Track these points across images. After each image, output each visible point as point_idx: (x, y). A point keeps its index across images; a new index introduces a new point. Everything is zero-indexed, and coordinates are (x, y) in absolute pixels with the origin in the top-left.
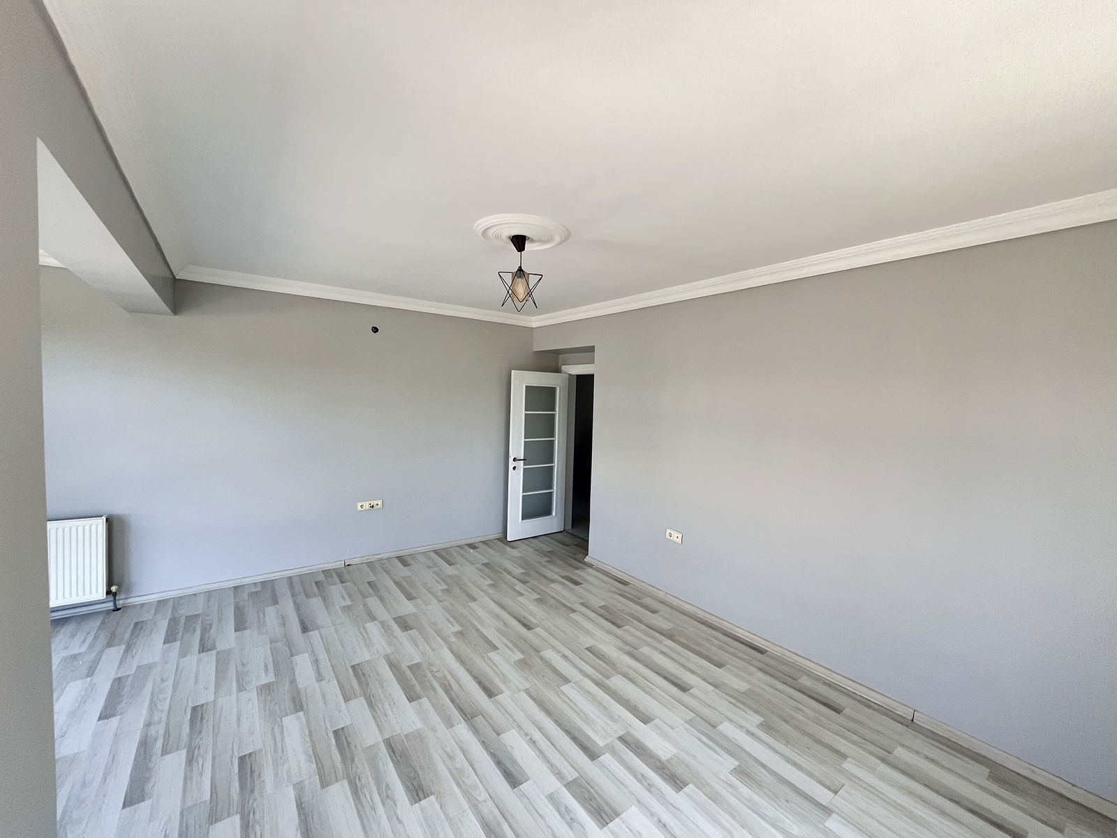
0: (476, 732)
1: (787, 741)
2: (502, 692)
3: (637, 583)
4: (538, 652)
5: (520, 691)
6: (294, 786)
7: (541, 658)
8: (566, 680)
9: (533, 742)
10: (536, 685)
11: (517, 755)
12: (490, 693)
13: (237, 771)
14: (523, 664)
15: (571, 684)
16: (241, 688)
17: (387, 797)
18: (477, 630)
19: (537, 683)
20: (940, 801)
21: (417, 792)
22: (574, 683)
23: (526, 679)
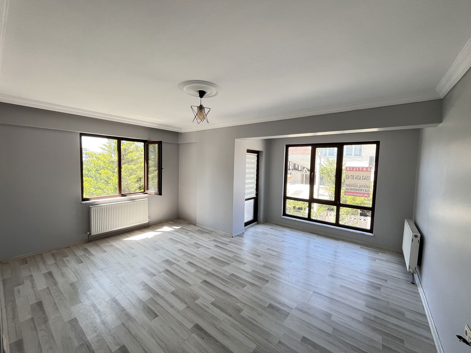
0: (204, 270)
2: (201, 283)
4: (188, 306)
5: (193, 285)
7: (186, 303)
8: (173, 293)
9: (186, 270)
10: (187, 288)
11: (190, 267)
12: (205, 282)
14: (195, 297)
15: (170, 292)
18: (230, 316)
19: (186, 289)
22: (169, 292)
23: (192, 290)
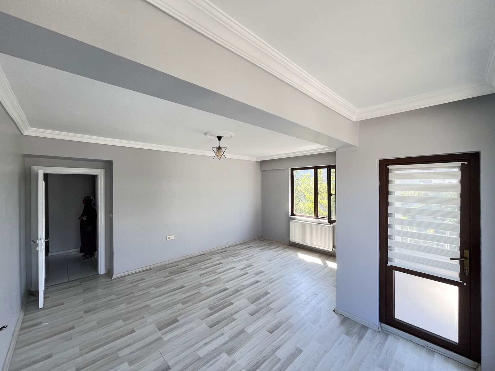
1: (238, 256)
3: (153, 266)
6: (275, 315)
13: (276, 331)
16: (234, 362)
17: (271, 297)
20: (248, 249)
21: (267, 293)
